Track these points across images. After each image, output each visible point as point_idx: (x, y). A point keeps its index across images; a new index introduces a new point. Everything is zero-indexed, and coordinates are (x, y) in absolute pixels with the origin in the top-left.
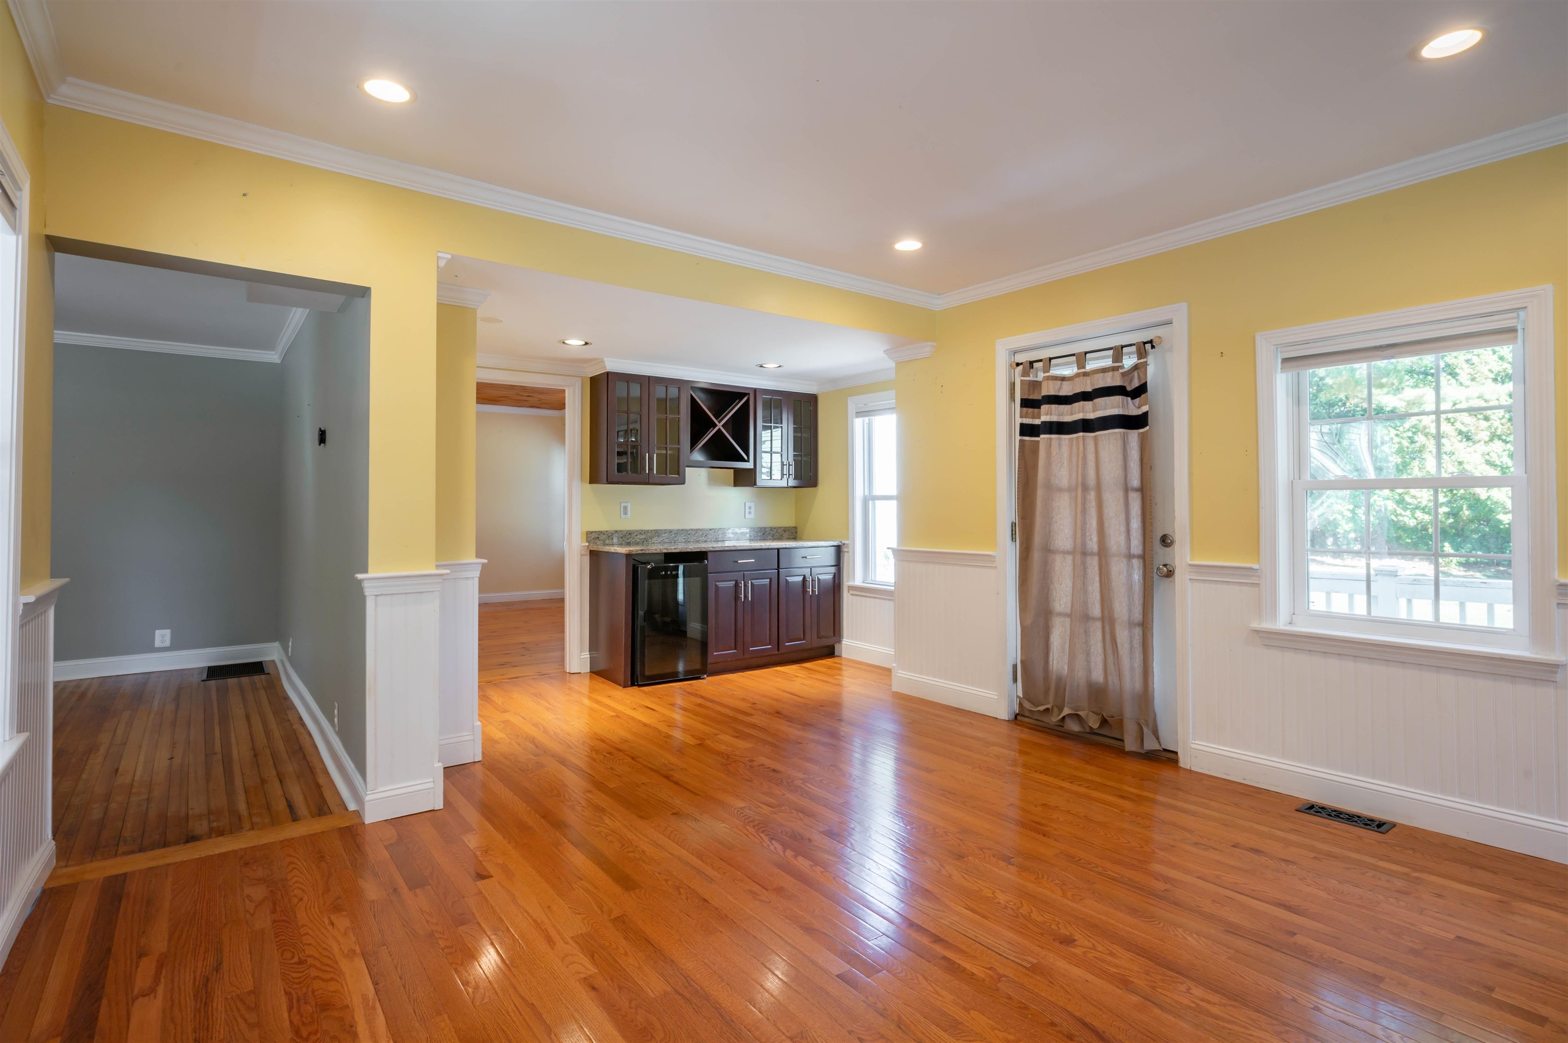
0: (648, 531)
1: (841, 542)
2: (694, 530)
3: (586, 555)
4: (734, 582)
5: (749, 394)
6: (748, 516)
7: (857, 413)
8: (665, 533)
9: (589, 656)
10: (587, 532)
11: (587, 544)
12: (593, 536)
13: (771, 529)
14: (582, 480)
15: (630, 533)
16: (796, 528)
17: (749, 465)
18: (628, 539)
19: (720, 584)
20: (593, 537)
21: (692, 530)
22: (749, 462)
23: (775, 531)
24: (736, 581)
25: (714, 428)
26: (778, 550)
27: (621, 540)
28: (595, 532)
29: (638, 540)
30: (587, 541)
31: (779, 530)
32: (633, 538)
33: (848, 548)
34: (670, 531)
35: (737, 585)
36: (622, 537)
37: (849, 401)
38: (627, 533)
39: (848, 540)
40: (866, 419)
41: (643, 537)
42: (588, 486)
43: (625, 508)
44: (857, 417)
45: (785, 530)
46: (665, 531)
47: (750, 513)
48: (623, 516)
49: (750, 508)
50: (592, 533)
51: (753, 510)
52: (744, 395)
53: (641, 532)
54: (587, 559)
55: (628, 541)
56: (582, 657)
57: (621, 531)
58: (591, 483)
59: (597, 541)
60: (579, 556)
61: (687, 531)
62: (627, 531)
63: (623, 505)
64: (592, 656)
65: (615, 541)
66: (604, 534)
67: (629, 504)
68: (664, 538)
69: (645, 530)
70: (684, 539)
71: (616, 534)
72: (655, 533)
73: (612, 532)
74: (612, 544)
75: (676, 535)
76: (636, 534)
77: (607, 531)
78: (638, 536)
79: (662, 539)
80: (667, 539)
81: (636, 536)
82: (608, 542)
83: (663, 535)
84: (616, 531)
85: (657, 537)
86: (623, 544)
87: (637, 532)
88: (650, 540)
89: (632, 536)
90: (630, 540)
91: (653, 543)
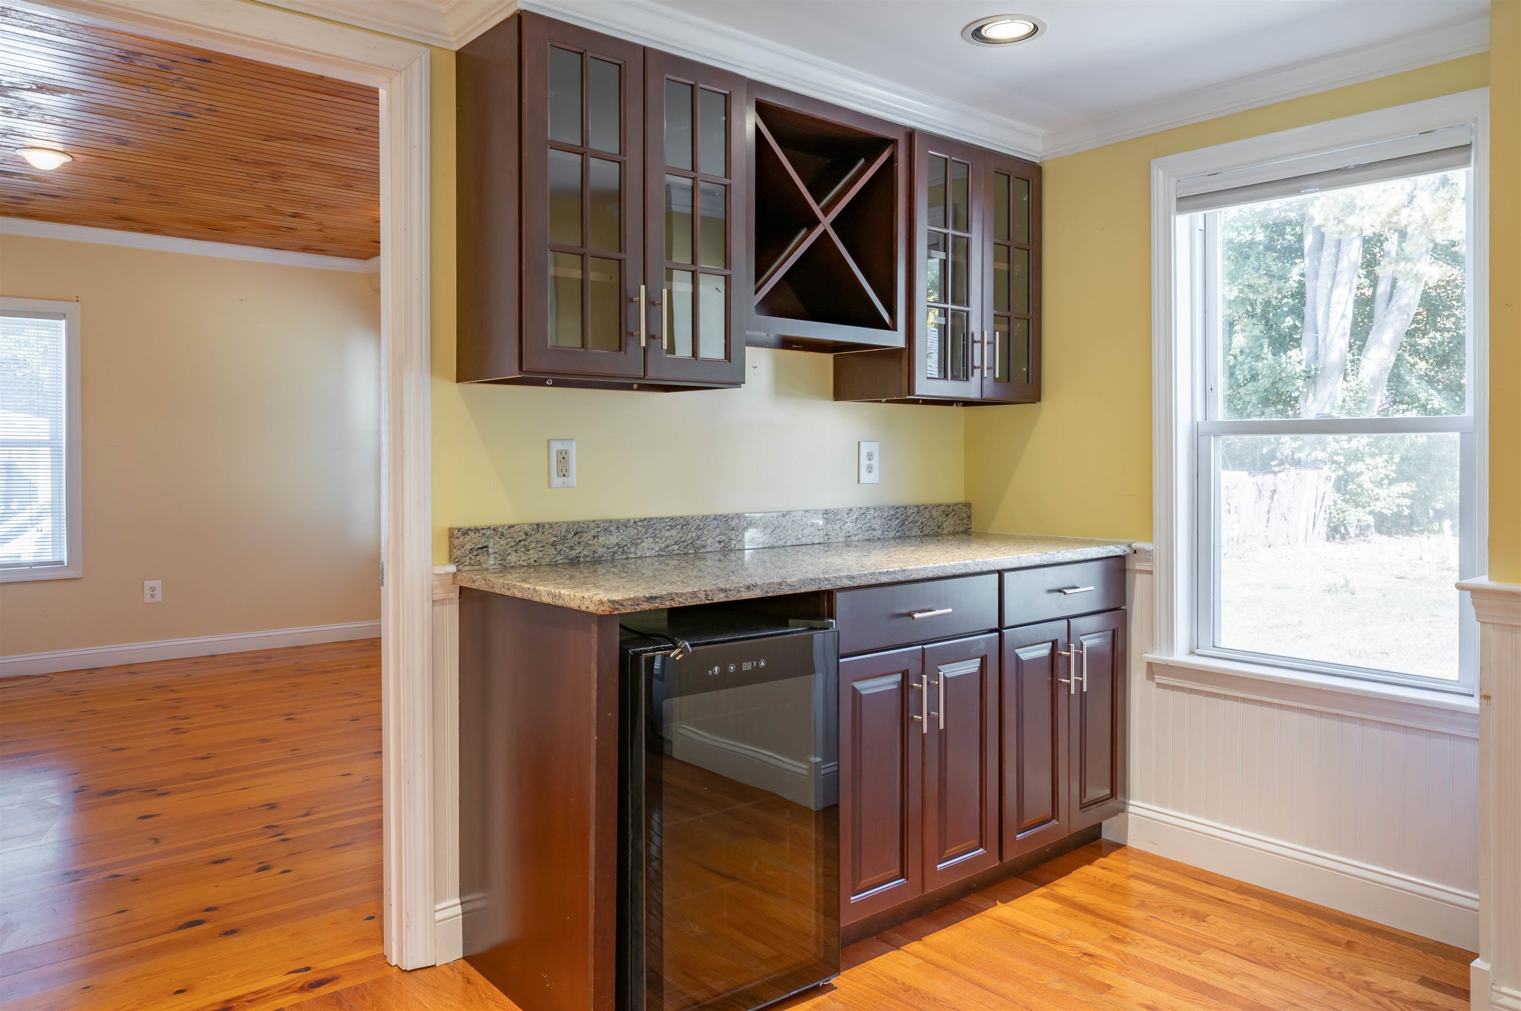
0: (626, 524)
1: (1130, 546)
3: (451, 601)
4: (898, 677)
5: (893, 142)
6: (865, 477)
7: (1180, 199)
8: (672, 527)
9: (459, 910)
10: (451, 530)
11: (453, 568)
12: (470, 542)
13: (920, 509)
14: (434, 368)
15: (578, 530)
16: (968, 505)
17: (895, 339)
18: (572, 548)
19: (867, 687)
20: (468, 547)
22: (895, 328)
23: (927, 515)
24: (905, 674)
25: (811, 229)
26: (1000, 573)
27: (552, 551)
28: (477, 530)
29: (601, 551)
30: (452, 559)
31: (934, 513)
32: (587, 545)
33: (1150, 560)
34: (686, 523)
35: (904, 685)
36: (554, 544)
37: (1154, 168)
38: (568, 531)
39: (1151, 540)
40: (1199, 215)
41: (613, 539)
42: (452, 389)
43: (563, 457)
44: (1181, 210)
45: (949, 510)
46: (672, 523)
47: (870, 470)
48: (557, 481)
49: (870, 456)
50: (466, 532)
51: (875, 463)
52: (881, 143)
53: (609, 527)
54: (451, 613)
55: (573, 554)
56: (439, 916)
57: (551, 526)
58: (462, 377)
59: (481, 558)
60: (428, 605)
62: (570, 526)
63: (556, 447)
64: (469, 907)
65: (533, 555)
66: (502, 534)
67: (574, 443)
68: (668, 542)
69: (618, 521)
70: (720, 542)
71: (538, 535)
72: (647, 528)
73: (526, 528)
74: (529, 566)
75: (699, 533)
76: (593, 533)
77: (510, 527)
78: (601, 539)
79: (663, 545)
80: (676, 543)
81: (594, 537)
82: (513, 558)
83: (667, 534)
84: (538, 525)
85: (651, 540)
86: (556, 565)
87: (598, 526)
88: (633, 549)
89: (587, 537)
90: (579, 549)
91: (640, 558)
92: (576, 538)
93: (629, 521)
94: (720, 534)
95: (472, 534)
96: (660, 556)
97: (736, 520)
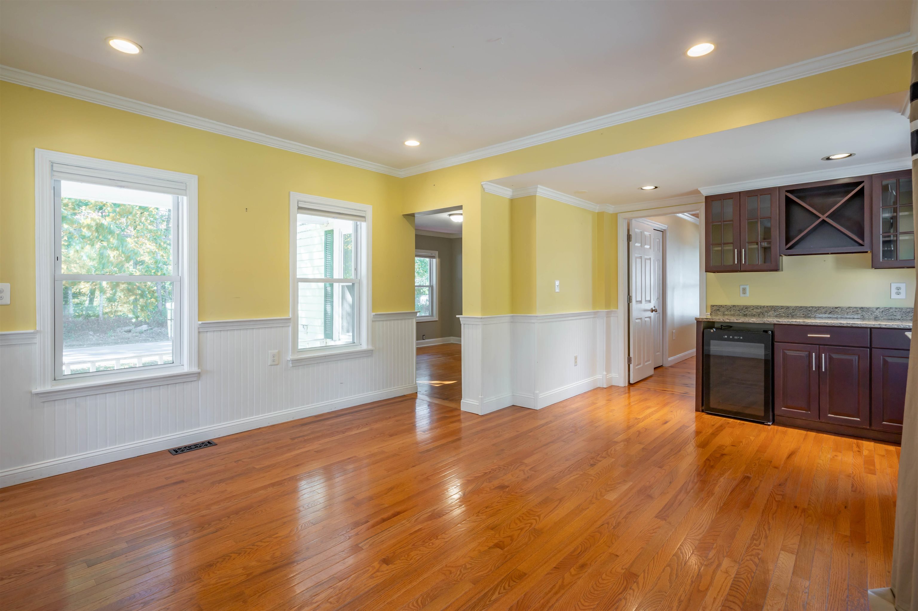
0: (764, 307)
2: (816, 308)
6: (895, 296)
8: (782, 309)
10: (710, 305)
11: (710, 314)
12: (714, 308)
15: (747, 307)
18: (745, 312)
20: (714, 309)
21: (812, 307)
27: (738, 312)
28: (716, 306)
29: (754, 313)
30: (710, 312)
32: (750, 311)
34: (788, 308)
36: (739, 310)
38: (743, 307)
41: (759, 311)
43: (744, 290)
46: (782, 307)
47: (898, 294)
48: (742, 295)
49: (898, 289)
50: (714, 306)
51: (902, 291)
53: (757, 307)
55: (745, 313)
57: (738, 306)
58: (706, 272)
59: (718, 312)
61: (806, 308)
62: (744, 306)
63: (742, 287)
65: (732, 312)
66: (723, 307)
67: (748, 286)
68: (780, 313)
69: (761, 306)
70: (803, 314)
71: (734, 308)
72: (772, 309)
73: (730, 306)
74: (731, 315)
75: (794, 311)
76: (752, 308)
77: (726, 305)
78: (755, 310)
79: (778, 313)
80: (783, 313)
81: (752, 310)
82: (726, 313)
83: (780, 310)
84: (734, 306)
85: (773, 312)
86: (739, 315)
87: (753, 307)
88: (766, 314)
89: (749, 309)
90: (747, 312)
91: (769, 316)
92: (746, 309)
93: (765, 306)
94: (803, 312)
95: (715, 306)
96: (777, 316)
97: (811, 308)
